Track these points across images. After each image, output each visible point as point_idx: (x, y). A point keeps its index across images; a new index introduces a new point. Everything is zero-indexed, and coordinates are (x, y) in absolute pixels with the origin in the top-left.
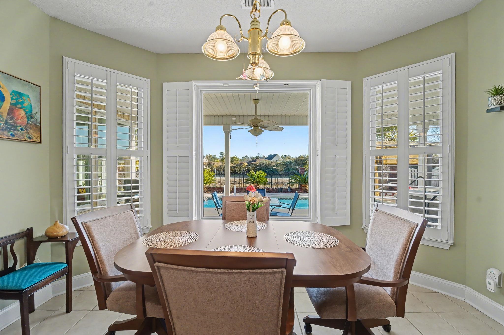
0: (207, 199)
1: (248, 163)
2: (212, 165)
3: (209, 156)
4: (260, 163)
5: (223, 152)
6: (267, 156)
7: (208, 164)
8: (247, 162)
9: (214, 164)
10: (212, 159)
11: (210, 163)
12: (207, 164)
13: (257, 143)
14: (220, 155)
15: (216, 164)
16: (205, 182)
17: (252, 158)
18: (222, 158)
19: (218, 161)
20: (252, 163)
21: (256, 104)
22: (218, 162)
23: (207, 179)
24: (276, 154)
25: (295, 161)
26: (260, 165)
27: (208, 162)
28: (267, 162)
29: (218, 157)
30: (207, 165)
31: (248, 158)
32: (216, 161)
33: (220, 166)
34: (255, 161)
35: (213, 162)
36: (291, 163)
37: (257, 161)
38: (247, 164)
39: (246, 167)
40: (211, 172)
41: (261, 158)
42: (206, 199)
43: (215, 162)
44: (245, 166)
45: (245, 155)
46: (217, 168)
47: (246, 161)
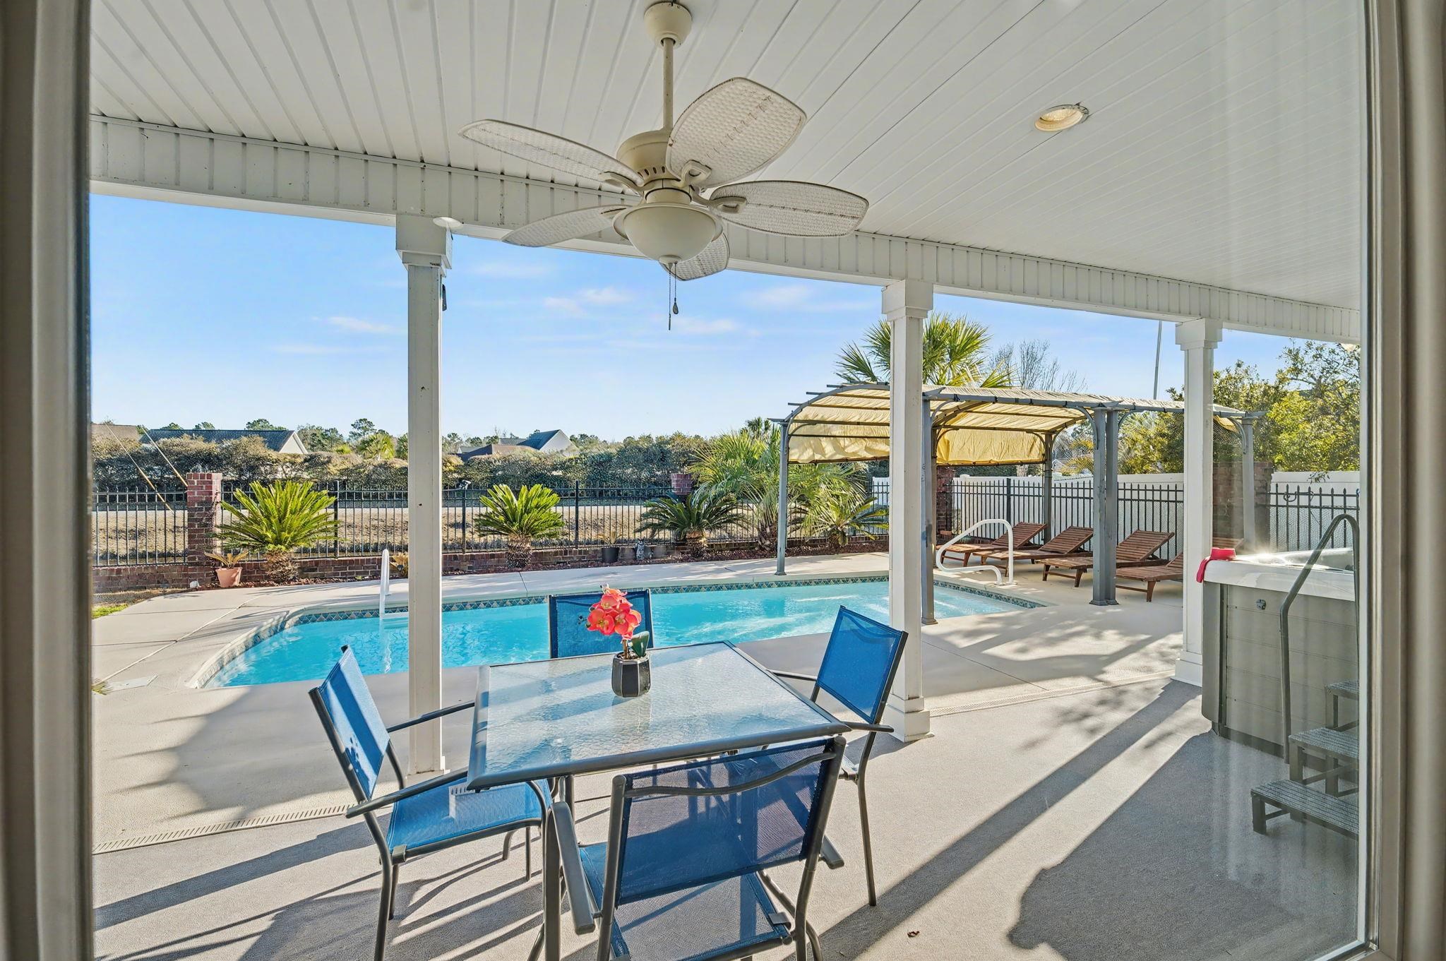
0: (296, 618)
1: (464, 457)
2: (324, 463)
3: (309, 433)
4: (505, 459)
5: (365, 420)
6: (524, 435)
7: (306, 460)
8: (459, 455)
9: (329, 462)
10: (323, 441)
11: (312, 457)
12: (302, 460)
13: (676, 311)
14: (355, 431)
15: (337, 459)
16: (287, 538)
17: (474, 441)
18: (360, 439)
19: (347, 449)
20: (477, 457)
21: (669, 42)
22: (345, 455)
23: (297, 523)
24: (554, 433)
25: (622, 452)
26: (508, 463)
27: (306, 452)
28: (530, 455)
29: (346, 436)
30: (302, 463)
31: (457, 441)
32: (340, 448)
33: (358, 467)
34: (488, 450)
35: (325, 454)
36: (609, 457)
37: (494, 452)
38: (459, 459)
39: (455, 472)
40: (314, 495)
41: (505, 441)
42: (289, 618)
43: (334, 454)
44: (452, 468)
45: (450, 433)
46: (342, 474)
47: (453, 451)
